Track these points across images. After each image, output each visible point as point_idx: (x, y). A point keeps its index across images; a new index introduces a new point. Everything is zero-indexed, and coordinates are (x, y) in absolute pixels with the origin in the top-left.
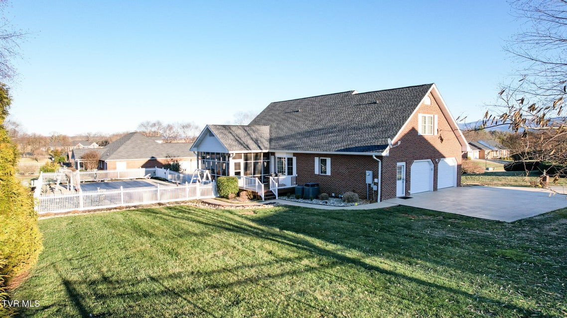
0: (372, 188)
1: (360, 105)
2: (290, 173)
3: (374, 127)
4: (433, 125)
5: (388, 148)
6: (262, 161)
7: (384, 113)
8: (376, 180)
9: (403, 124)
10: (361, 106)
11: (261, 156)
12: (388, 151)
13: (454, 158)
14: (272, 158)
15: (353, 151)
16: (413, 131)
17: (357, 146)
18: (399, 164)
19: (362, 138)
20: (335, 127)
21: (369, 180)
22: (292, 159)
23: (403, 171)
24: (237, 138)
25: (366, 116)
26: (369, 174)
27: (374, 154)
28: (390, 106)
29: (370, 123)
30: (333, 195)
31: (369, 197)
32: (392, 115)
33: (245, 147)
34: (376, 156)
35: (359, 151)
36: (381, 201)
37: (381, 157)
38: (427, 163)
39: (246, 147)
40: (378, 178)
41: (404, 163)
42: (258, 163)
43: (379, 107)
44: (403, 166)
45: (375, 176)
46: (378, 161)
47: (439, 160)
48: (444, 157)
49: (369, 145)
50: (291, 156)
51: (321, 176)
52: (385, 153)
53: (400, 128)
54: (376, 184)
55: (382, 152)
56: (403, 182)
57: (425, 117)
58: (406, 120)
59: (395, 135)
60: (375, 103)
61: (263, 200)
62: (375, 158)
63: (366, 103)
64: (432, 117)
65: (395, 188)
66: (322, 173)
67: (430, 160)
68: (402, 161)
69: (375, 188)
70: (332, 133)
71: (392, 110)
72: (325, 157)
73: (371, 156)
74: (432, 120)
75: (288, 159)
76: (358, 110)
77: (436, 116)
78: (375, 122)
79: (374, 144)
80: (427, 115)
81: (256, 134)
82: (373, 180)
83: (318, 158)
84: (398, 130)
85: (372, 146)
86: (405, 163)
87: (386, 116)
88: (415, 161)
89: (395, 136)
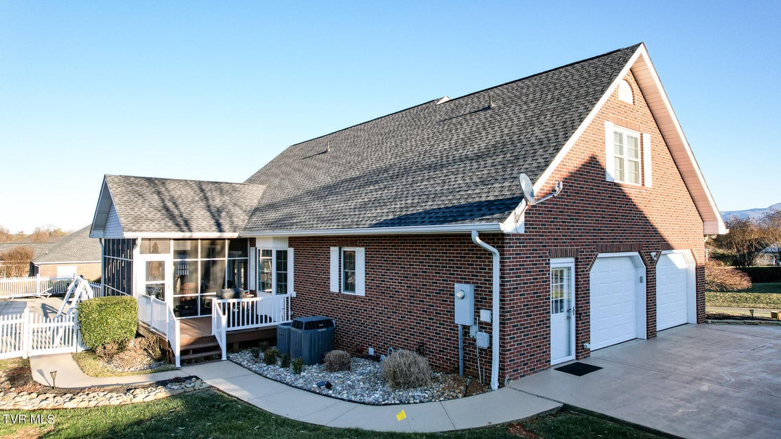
0: (475, 340)
1: (451, 119)
2: (282, 288)
3: (479, 157)
4: (639, 160)
5: (522, 208)
6: (226, 259)
7: (510, 124)
8: (484, 316)
9: (566, 138)
10: (454, 120)
11: (223, 248)
12: (522, 219)
13: (688, 251)
14: (252, 251)
15: (415, 223)
16: (593, 167)
17: (428, 208)
18: (556, 263)
19: (446, 187)
20: (386, 171)
21: (463, 312)
22: (286, 252)
23: (569, 286)
24: (170, 204)
25: (462, 136)
26: (463, 294)
27: (474, 227)
28: (525, 107)
29: (470, 151)
30: (371, 351)
31: (465, 367)
32: (532, 124)
33: (178, 225)
34: (483, 236)
35: (432, 223)
36: (501, 385)
37: (497, 238)
38: (628, 263)
39: (182, 223)
40: (490, 308)
41: (569, 262)
42: (214, 262)
43: (496, 114)
44: (569, 269)
45: (482, 301)
46: (491, 254)
47: (658, 256)
48: (669, 247)
49: (463, 202)
50: (284, 246)
51: (344, 296)
52: (512, 224)
53: (557, 149)
54: (486, 327)
55: (502, 220)
56: (569, 318)
57: (621, 135)
58: (574, 128)
59: (542, 168)
60: (489, 108)
61: (178, 364)
62: (478, 240)
63: (467, 112)
64: (636, 139)
65: (546, 337)
66: (346, 288)
67: (636, 254)
68: (565, 254)
69: (482, 340)
70: (377, 182)
71: (530, 114)
72: (352, 245)
73: (467, 236)
74: (636, 146)
75: (278, 252)
76: (446, 127)
77: (647, 138)
78: (483, 145)
79: (477, 200)
80: (626, 132)
81: (226, 198)
82: (477, 314)
83: (337, 248)
84: (553, 155)
85: (470, 205)
86: (572, 260)
87: (515, 129)
88: (600, 255)
89: (543, 170)
